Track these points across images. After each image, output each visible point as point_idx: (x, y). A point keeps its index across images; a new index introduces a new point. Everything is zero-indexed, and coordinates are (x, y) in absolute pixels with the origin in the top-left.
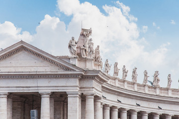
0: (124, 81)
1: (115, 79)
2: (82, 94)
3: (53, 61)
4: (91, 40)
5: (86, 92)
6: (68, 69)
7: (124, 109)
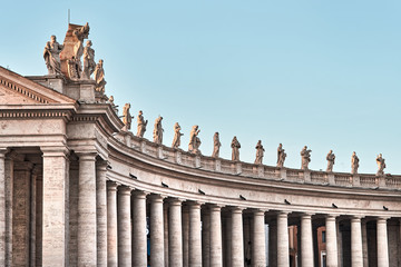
0: (141, 140)
1: (125, 134)
2: (72, 151)
3: (12, 82)
4: (90, 43)
5: (79, 148)
6: (43, 99)
7: (142, 192)
